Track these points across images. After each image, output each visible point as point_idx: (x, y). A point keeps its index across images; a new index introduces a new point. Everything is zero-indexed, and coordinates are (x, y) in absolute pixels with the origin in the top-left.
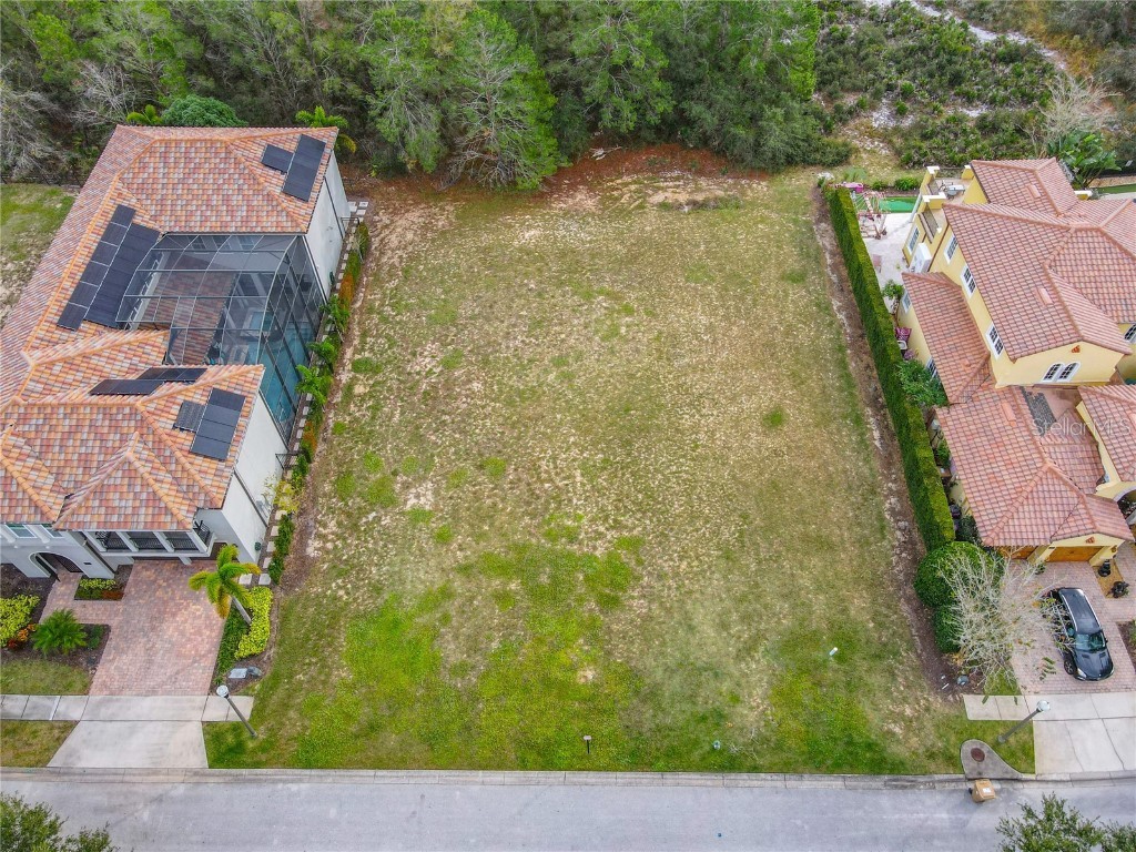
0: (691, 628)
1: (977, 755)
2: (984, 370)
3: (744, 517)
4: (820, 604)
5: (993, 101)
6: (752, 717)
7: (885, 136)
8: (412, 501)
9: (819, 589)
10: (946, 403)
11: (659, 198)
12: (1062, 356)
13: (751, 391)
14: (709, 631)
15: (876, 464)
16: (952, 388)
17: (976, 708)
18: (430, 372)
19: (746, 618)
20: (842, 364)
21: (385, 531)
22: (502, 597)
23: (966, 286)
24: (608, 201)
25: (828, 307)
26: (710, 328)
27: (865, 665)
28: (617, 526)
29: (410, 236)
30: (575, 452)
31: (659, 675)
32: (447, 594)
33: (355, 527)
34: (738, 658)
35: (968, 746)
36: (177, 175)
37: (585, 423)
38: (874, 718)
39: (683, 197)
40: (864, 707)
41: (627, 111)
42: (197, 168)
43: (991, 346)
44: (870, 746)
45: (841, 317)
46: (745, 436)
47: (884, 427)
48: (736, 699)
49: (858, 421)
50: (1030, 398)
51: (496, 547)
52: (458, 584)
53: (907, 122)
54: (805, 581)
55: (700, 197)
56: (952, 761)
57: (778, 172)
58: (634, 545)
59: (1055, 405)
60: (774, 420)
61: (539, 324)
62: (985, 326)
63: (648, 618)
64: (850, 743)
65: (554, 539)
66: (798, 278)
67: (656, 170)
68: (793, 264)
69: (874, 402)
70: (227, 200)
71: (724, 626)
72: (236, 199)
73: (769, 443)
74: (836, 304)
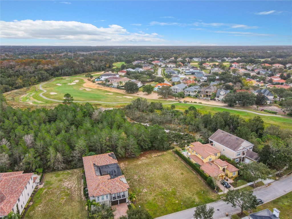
0: (186, 195)
1: (222, 197)
2: (203, 162)
3: (185, 183)
4: (198, 189)
5: (187, 140)
6: (197, 201)
7: (177, 145)
8: (144, 191)
9: (197, 188)
10: (201, 166)
11: (153, 156)
12: (209, 157)
13: (178, 172)
14: (188, 194)
15: (196, 175)
16: (201, 164)
17: (220, 193)
18: (137, 178)
19: (191, 192)
20: (187, 167)
21: (143, 195)
22: (162, 197)
23: (196, 154)
24: (147, 157)
25: (181, 162)
26: (169, 167)
27: (206, 193)
28: (171, 187)
29: (123, 165)
30: (161, 182)
31: (185, 200)
32: (155, 199)
33: (139, 195)
34: (192, 196)
35: (221, 197)
36: (99, 159)
37: (160, 179)
38: (210, 197)
39: (156, 155)
40: (209, 197)
41: (146, 146)
42: (101, 158)
43: (202, 159)
44: (211, 200)
45: (183, 163)
46: (180, 176)
47: (195, 172)
48: (195, 199)
49: (192, 172)
50: (209, 163)
51: (158, 193)
52: (156, 197)
53: (178, 143)
54: (195, 187)
55: (159, 155)
56: (220, 199)
57: (167, 151)
58: (174, 189)
59: (212, 163)
60: (182, 174)
61: (148, 171)
62: (200, 157)
63: (180, 195)
64: (209, 200)
65: (164, 190)
66: (176, 160)
67: (151, 153)
68: (175, 159)
69: (192, 170)
70: (106, 161)
71: (189, 194)
72: (108, 160)
73: (183, 176)
74: (182, 162)
